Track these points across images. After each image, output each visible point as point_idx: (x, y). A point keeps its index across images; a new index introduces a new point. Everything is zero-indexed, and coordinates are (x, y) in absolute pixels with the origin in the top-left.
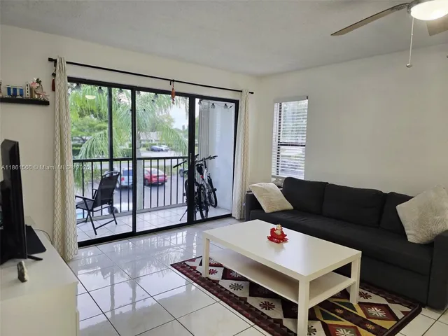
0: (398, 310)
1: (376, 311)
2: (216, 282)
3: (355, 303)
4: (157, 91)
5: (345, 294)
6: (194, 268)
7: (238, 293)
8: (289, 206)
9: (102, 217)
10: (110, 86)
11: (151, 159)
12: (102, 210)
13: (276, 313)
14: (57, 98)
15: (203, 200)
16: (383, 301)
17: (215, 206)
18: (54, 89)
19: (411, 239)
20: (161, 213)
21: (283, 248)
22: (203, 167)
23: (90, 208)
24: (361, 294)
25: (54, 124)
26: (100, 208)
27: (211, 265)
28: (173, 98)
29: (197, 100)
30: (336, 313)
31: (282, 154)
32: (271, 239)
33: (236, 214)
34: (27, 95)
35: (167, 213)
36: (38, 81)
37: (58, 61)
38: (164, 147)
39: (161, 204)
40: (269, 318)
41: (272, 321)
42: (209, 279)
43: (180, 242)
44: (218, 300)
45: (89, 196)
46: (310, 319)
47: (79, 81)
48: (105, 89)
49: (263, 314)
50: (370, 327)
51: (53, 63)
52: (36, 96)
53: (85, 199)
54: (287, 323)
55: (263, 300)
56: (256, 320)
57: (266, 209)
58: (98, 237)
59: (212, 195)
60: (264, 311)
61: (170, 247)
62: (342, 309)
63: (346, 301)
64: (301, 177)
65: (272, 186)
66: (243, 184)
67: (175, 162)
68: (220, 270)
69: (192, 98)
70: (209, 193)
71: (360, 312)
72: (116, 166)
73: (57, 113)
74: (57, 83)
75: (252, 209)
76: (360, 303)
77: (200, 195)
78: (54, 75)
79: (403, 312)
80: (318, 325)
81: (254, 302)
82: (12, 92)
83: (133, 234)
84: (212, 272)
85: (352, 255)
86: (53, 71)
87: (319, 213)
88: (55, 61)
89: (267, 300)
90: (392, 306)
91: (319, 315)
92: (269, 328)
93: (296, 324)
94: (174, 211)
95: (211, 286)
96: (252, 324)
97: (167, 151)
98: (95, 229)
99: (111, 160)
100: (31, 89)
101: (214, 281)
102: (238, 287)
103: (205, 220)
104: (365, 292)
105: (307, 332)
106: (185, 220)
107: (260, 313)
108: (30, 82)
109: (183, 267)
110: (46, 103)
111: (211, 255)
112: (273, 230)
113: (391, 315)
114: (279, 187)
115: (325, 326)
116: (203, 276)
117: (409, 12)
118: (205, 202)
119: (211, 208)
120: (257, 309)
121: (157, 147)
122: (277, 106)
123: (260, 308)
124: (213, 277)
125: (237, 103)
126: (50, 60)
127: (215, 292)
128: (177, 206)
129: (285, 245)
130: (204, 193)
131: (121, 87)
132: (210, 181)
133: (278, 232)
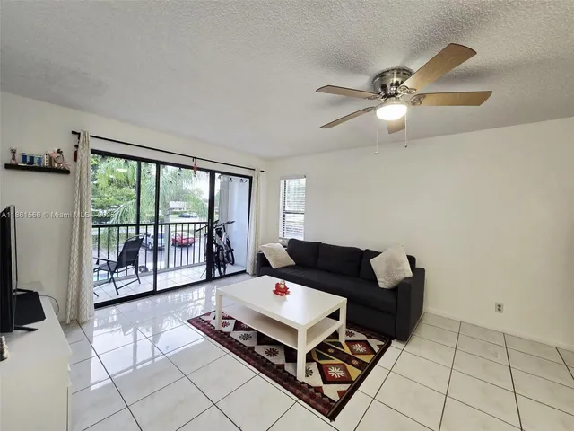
0: (375, 344)
1: (359, 348)
2: (228, 334)
3: (342, 342)
4: (181, 166)
5: (336, 335)
6: (208, 322)
7: (247, 343)
8: (292, 262)
9: (127, 277)
10: (139, 160)
11: (182, 224)
12: (126, 270)
13: (279, 359)
14: (78, 168)
15: (221, 259)
16: (363, 338)
17: (233, 264)
18: (75, 158)
19: (381, 285)
20: (184, 272)
21: (285, 299)
22: (222, 231)
23: (112, 270)
24: (348, 334)
25: (74, 192)
26: (125, 268)
27: (224, 318)
28: (195, 172)
29: (217, 175)
30: (328, 353)
31: (287, 220)
32: (275, 292)
33: (249, 270)
34: (45, 163)
35: (190, 271)
36: (59, 151)
37: (81, 134)
38: (194, 214)
39: (184, 264)
40: (273, 364)
41: (275, 367)
42: (221, 332)
43: (201, 296)
44: (228, 351)
45: (114, 258)
46: (307, 361)
47: (105, 154)
48: (134, 163)
49: (268, 361)
50: (355, 362)
51: (76, 136)
52: (56, 165)
53: (108, 261)
54: (289, 368)
55: (268, 347)
56: (262, 368)
57: (274, 266)
58: (119, 297)
59: (230, 255)
60: (269, 358)
61: (191, 301)
62: (333, 348)
63: (336, 340)
64: (301, 239)
65: (278, 246)
66: (256, 245)
67: (198, 227)
68: (232, 323)
69: (212, 173)
70: (228, 253)
71: (347, 350)
72: (142, 230)
73: (77, 181)
74: (79, 154)
75: (262, 266)
76: (346, 341)
77: (218, 256)
78: (77, 146)
79: (379, 346)
80: (314, 366)
81: (261, 350)
82: (28, 160)
83: (154, 293)
84: (224, 325)
85: (339, 302)
86: (77, 143)
87: (314, 267)
88: (79, 134)
89: (271, 347)
90: (370, 341)
91: (315, 357)
92: (272, 375)
93: (296, 367)
94: (196, 269)
95: (222, 338)
96: (258, 372)
97: (196, 217)
98: (117, 289)
99: (138, 225)
100: (51, 158)
101: (226, 333)
102: (246, 337)
103: (222, 276)
104: (350, 331)
105: (305, 374)
106: (204, 278)
107: (265, 361)
108: (50, 152)
109: (198, 322)
110: (66, 172)
111: (223, 310)
112: (277, 285)
113: (370, 350)
114: (285, 247)
115: (320, 366)
116: (216, 329)
117: (375, 113)
118: (223, 260)
119: (228, 266)
120: (263, 358)
121: (188, 214)
122: (282, 182)
123: (265, 356)
124: (226, 329)
125: (251, 178)
126: (74, 133)
127: (226, 344)
128: (200, 264)
129: (287, 296)
130: (222, 253)
131: (147, 161)
132: (228, 243)
133: (282, 286)
